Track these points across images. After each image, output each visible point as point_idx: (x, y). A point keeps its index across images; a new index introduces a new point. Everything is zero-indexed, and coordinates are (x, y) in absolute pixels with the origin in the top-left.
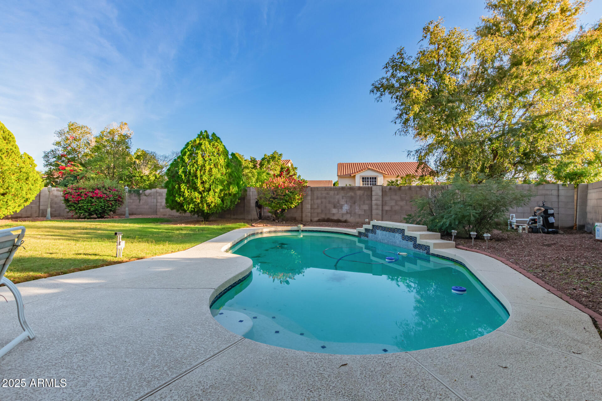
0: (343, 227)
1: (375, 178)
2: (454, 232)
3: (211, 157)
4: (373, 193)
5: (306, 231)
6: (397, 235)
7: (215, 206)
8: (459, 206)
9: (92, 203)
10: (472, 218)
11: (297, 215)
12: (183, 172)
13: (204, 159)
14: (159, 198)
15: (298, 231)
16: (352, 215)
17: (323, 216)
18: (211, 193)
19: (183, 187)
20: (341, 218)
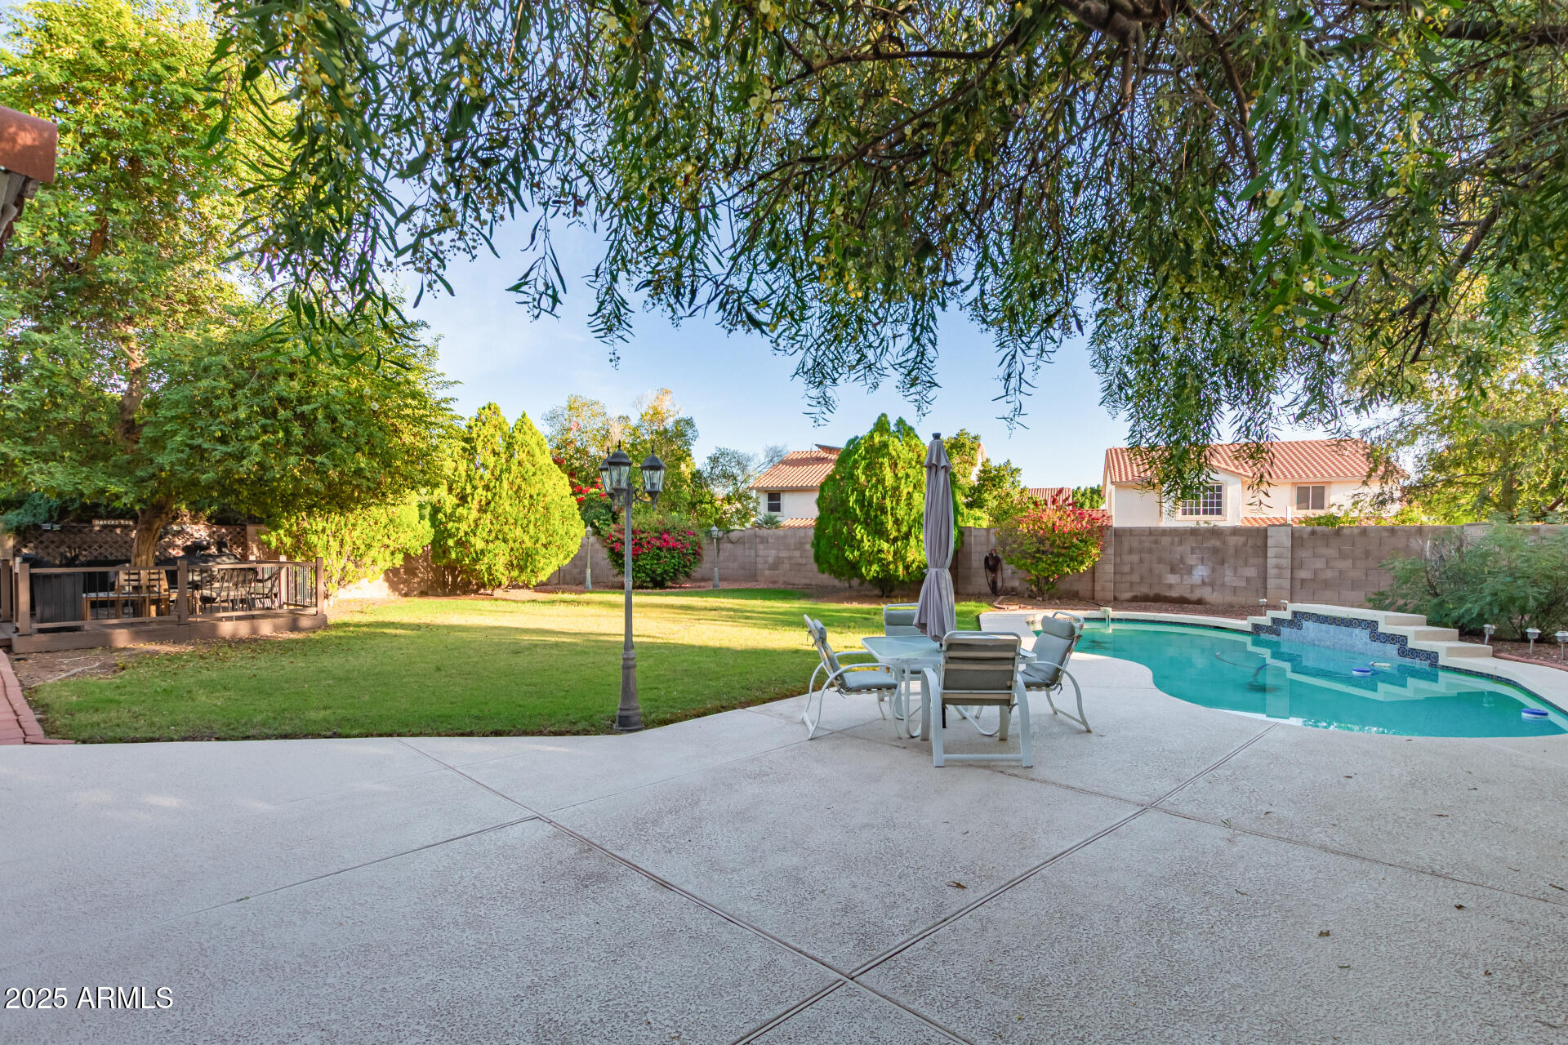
0: (1200, 613)
1: (1219, 489)
2: (1490, 628)
3: (909, 471)
4: (1270, 542)
5: (1120, 620)
6: (1357, 631)
7: (918, 567)
8: (1501, 578)
9: (659, 558)
10: (1532, 603)
11: (1083, 587)
12: (856, 501)
13: (896, 475)
14: (761, 547)
15: (1102, 620)
16: (1216, 588)
17: (1144, 590)
18: (913, 541)
19: (859, 531)
20: (1188, 595)
